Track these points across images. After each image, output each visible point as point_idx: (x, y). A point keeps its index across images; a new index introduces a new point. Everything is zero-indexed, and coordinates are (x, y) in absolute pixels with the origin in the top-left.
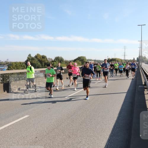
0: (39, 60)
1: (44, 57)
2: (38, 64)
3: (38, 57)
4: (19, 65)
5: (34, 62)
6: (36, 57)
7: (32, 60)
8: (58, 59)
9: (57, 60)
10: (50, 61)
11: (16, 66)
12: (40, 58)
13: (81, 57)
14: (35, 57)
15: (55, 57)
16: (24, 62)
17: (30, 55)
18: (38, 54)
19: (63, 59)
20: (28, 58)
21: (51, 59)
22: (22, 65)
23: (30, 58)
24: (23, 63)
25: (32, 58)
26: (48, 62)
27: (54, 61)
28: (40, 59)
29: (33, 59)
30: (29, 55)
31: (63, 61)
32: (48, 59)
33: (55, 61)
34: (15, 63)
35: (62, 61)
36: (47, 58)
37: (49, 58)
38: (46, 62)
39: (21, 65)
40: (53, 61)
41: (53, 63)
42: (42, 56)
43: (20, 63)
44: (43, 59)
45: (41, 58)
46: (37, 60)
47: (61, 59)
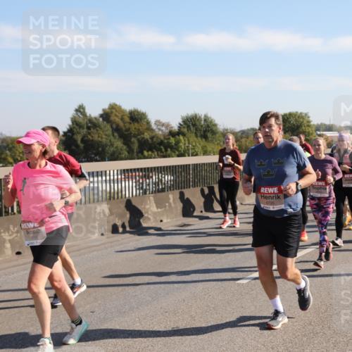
0: (117, 130)
1: (136, 117)
2: (112, 145)
3: (113, 118)
5: (96, 138)
6: (106, 116)
7: (89, 128)
8: (194, 125)
9: (188, 127)
10: (160, 132)
12: (122, 119)
13: (290, 114)
14: (101, 116)
15: (183, 118)
17: (80, 110)
18: (113, 107)
19: (215, 125)
20: (74, 121)
21: (167, 125)
23: (81, 119)
25: (90, 120)
26: (152, 138)
27: (179, 133)
28: (121, 124)
29: (92, 124)
30: (77, 110)
31: (214, 133)
32: (154, 127)
33: (184, 135)
35: (209, 135)
36: (148, 123)
37: (158, 123)
38: (147, 136)
40: (172, 134)
41: (172, 140)
42: (131, 113)
44: (134, 127)
45: (127, 119)
46: (110, 129)
47: (208, 126)
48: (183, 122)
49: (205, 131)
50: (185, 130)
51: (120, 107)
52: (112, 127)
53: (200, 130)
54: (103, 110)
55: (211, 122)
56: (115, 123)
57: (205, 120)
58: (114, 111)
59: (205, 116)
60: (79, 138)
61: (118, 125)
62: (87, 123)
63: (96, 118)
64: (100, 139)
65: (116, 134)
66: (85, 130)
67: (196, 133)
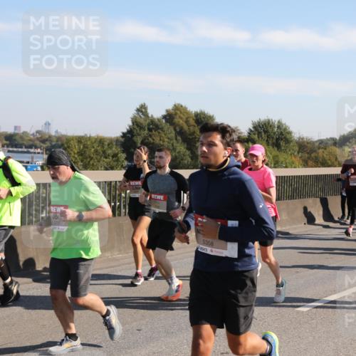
0: (181, 133)
1: (202, 120)
3: (177, 120)
4: (96, 151)
5: (157, 141)
6: (169, 117)
7: (150, 130)
8: (266, 132)
9: (259, 133)
11: (81, 153)
12: (187, 122)
14: (164, 117)
15: (253, 124)
16: (117, 140)
17: (142, 109)
19: (290, 133)
20: (135, 121)
22: (109, 152)
23: (142, 120)
24: (112, 142)
25: (153, 121)
27: (249, 139)
28: (185, 127)
29: (154, 126)
30: (138, 110)
31: (288, 141)
33: (253, 142)
34: (80, 140)
35: (282, 143)
39: (104, 152)
42: (197, 115)
43: (101, 141)
45: (192, 122)
46: (174, 132)
47: (281, 133)
48: (254, 127)
49: (277, 139)
50: (256, 137)
51: (186, 108)
52: (175, 130)
53: (273, 138)
54: (167, 111)
55: (285, 129)
56: (178, 125)
57: (279, 127)
58: (178, 112)
59: (279, 122)
60: (138, 140)
61: (182, 128)
62: (149, 125)
63: (158, 120)
64: (161, 143)
65: (179, 138)
66: (146, 132)
67: (267, 141)
